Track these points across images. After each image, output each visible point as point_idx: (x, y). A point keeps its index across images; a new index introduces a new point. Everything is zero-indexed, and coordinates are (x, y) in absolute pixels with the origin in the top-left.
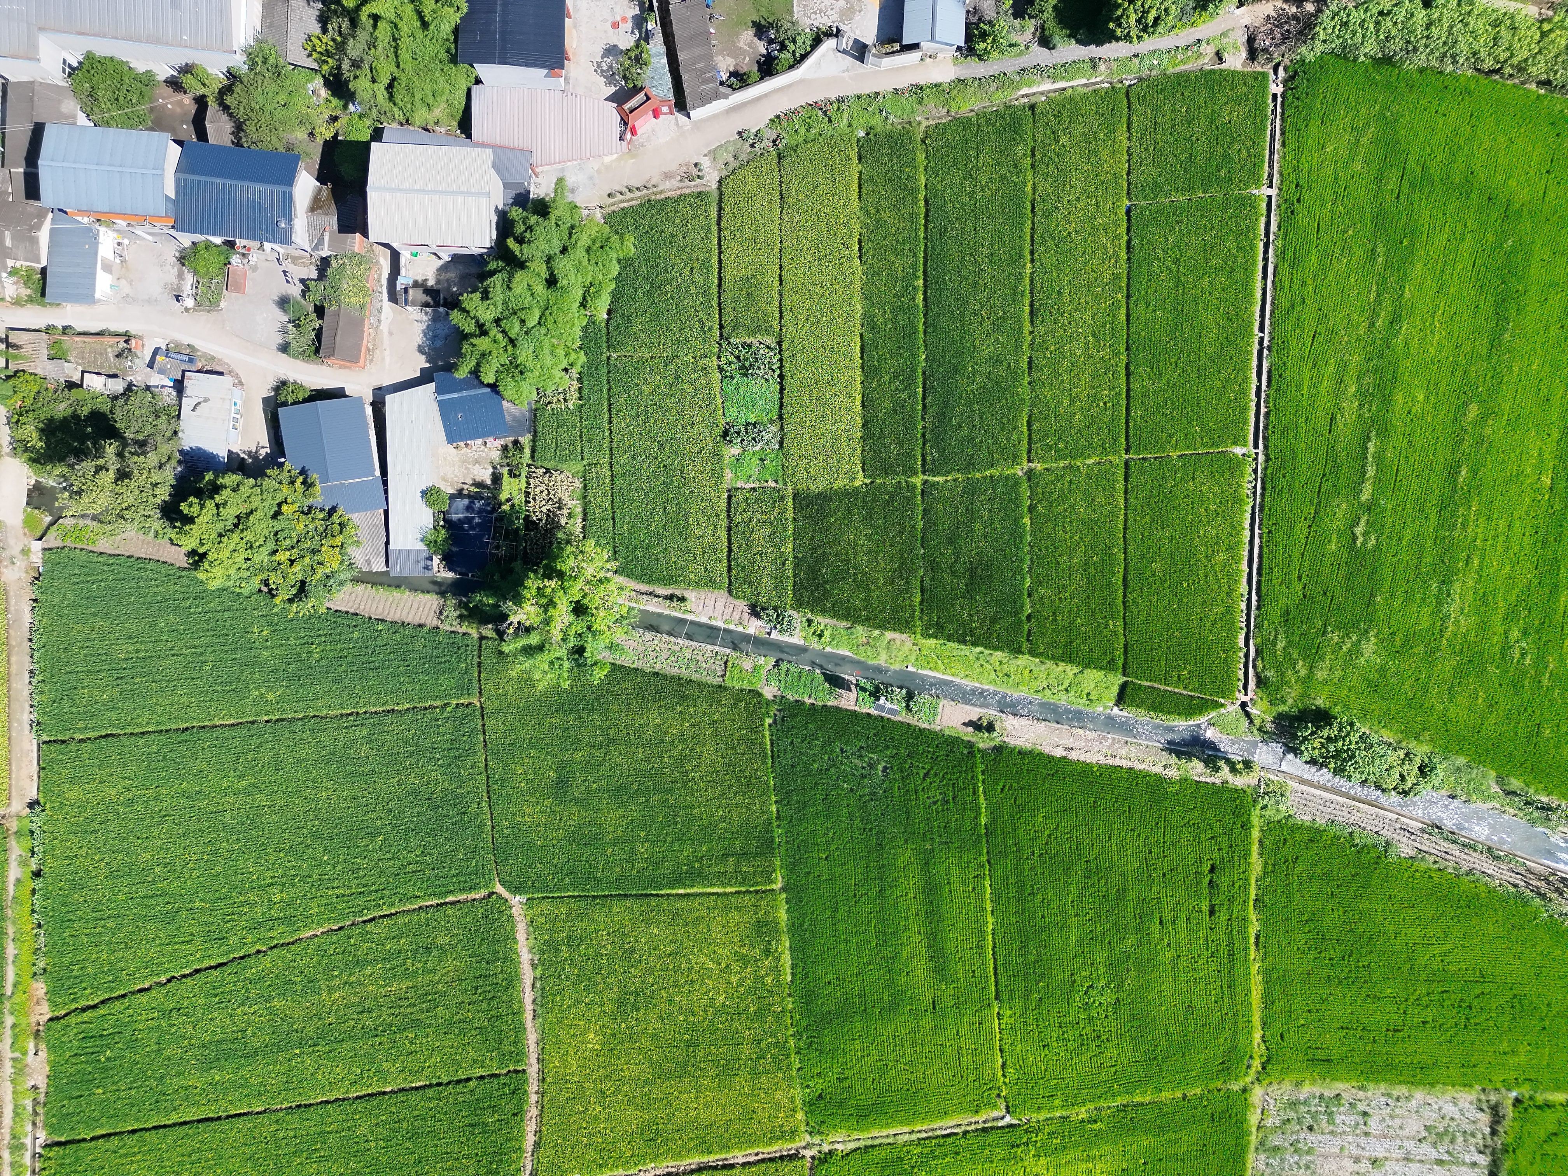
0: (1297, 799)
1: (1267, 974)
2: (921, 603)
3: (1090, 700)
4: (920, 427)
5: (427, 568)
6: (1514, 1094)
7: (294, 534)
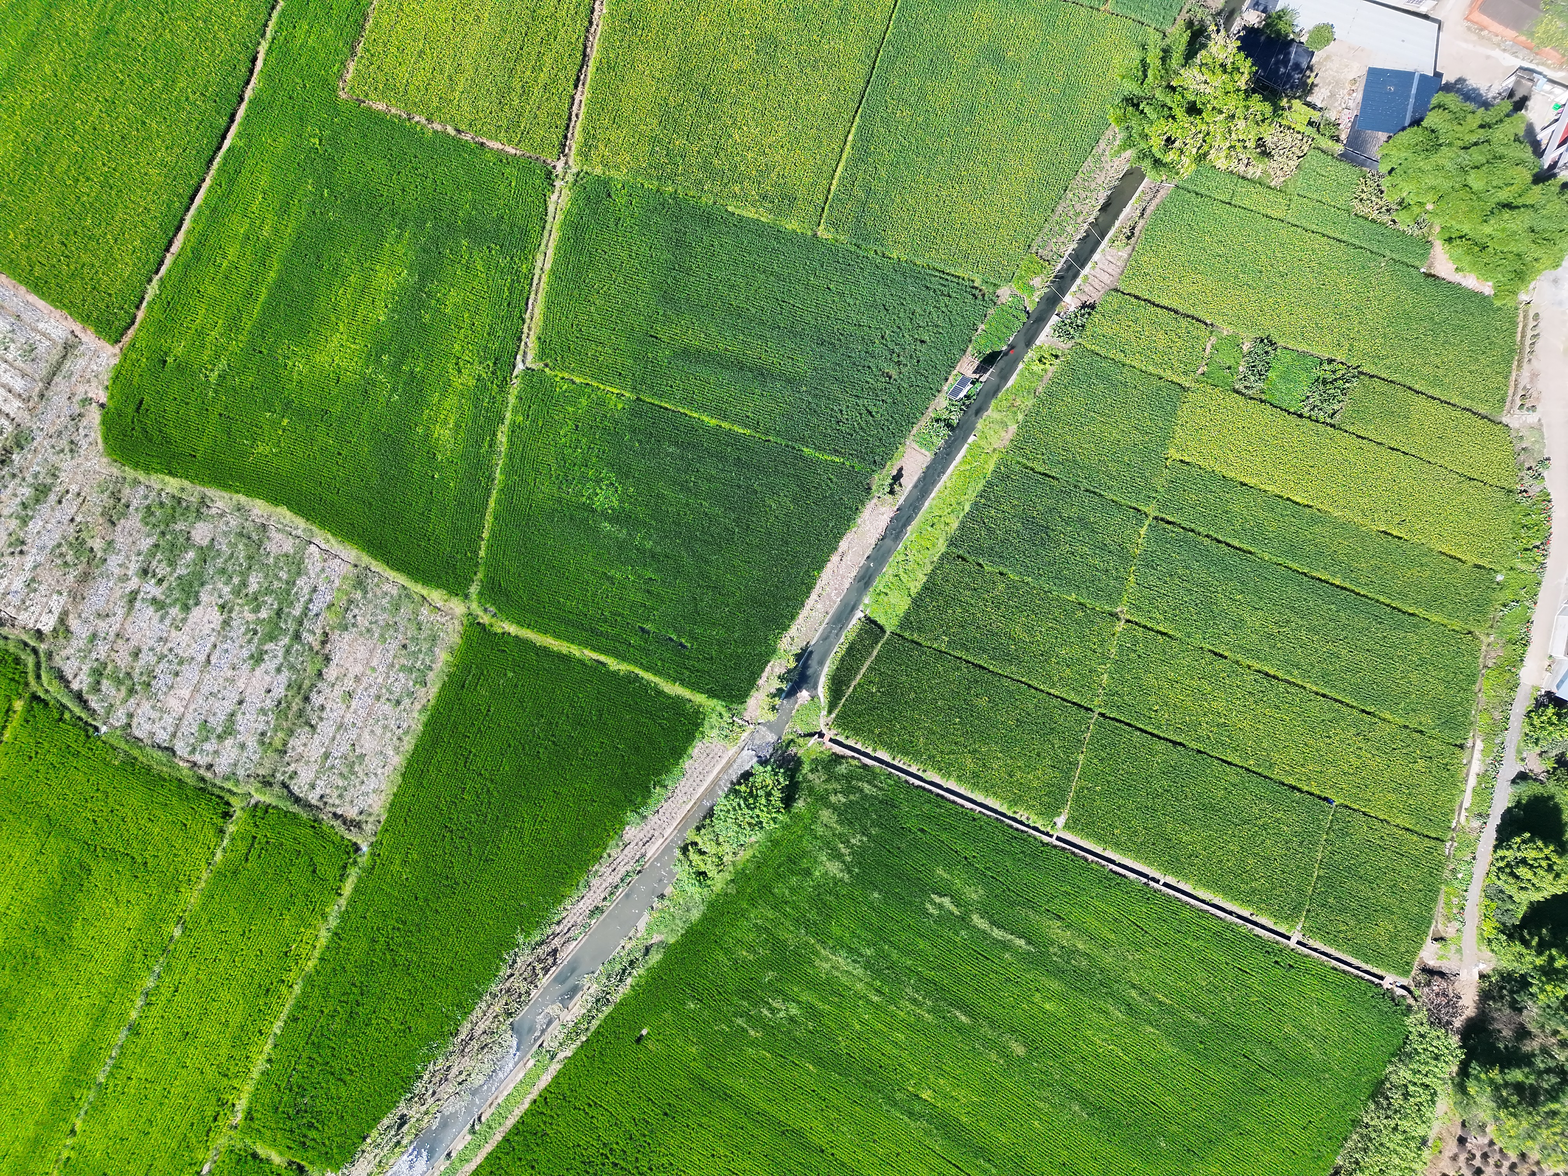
0: (716, 750)
1: (566, 659)
2: (1032, 469)
3: (879, 594)
6: (365, 848)
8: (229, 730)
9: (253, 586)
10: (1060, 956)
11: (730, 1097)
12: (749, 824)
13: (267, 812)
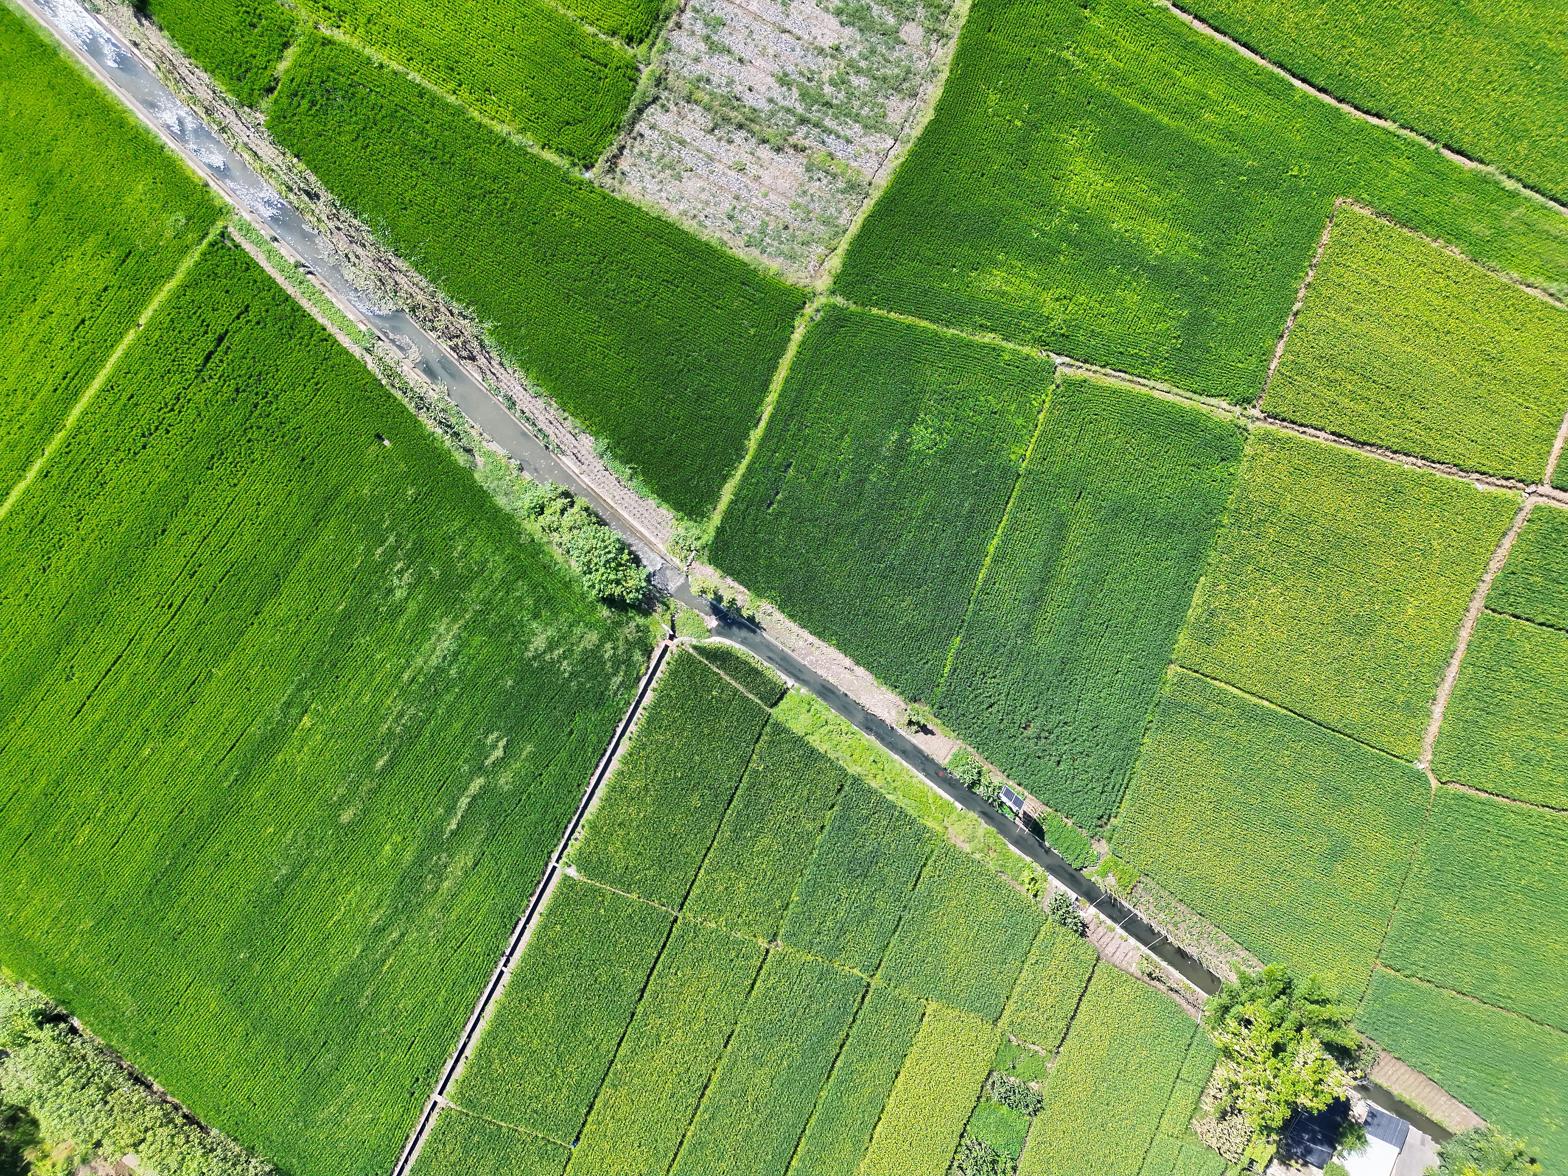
0: (664, 532)
1: (764, 388)
2: (925, 865)
3: (809, 704)
6: (588, 175)
8: (714, 48)
9: (855, 81)
10: (437, 863)
11: (317, 525)
12: (590, 561)
13: (631, 80)
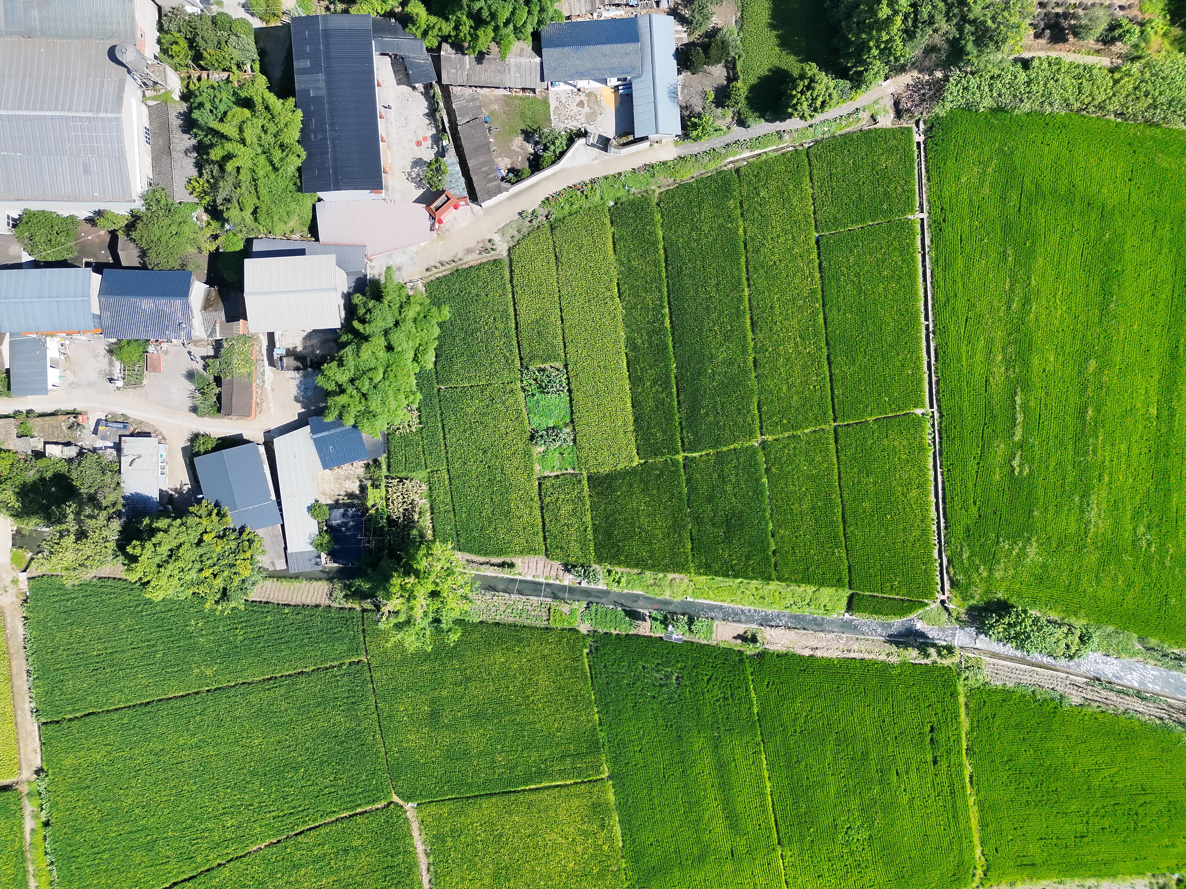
0: (990, 670)
1: (981, 805)
2: (692, 549)
3: (827, 610)
4: (677, 417)
5: (317, 564)
6: (1176, 876)
7: (214, 556)
